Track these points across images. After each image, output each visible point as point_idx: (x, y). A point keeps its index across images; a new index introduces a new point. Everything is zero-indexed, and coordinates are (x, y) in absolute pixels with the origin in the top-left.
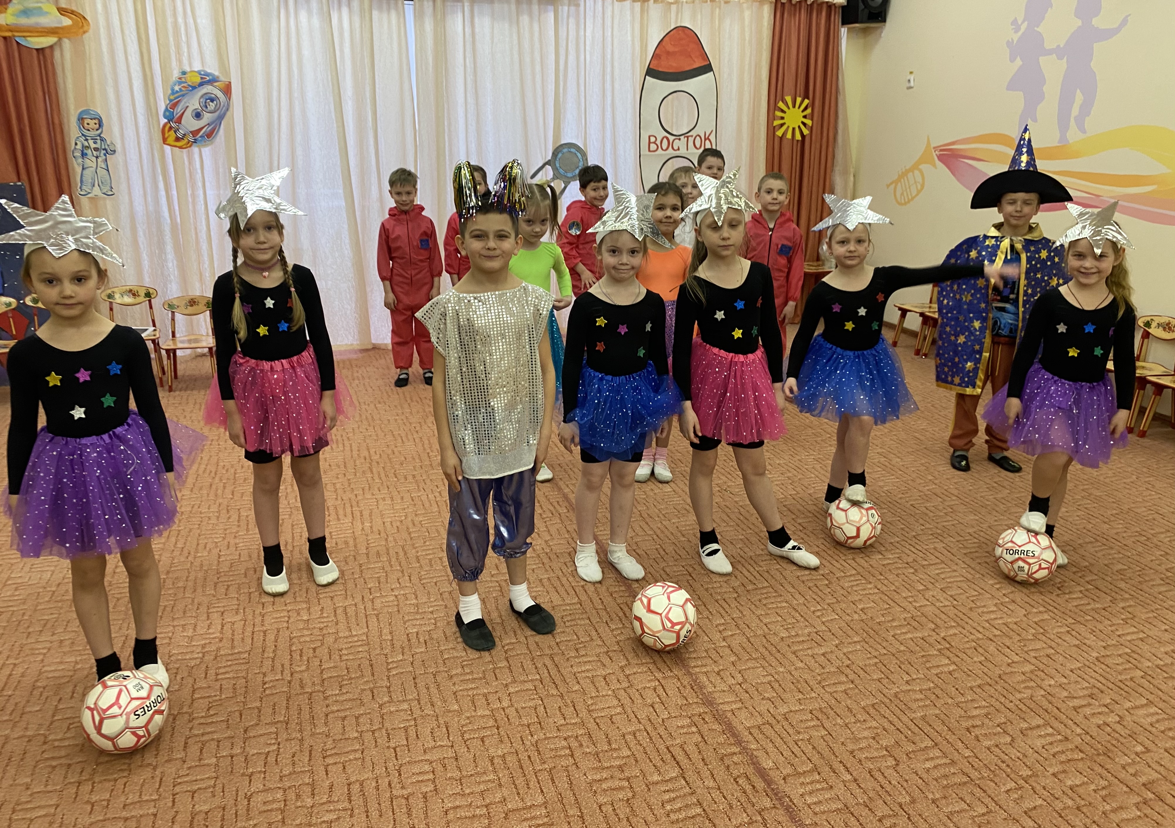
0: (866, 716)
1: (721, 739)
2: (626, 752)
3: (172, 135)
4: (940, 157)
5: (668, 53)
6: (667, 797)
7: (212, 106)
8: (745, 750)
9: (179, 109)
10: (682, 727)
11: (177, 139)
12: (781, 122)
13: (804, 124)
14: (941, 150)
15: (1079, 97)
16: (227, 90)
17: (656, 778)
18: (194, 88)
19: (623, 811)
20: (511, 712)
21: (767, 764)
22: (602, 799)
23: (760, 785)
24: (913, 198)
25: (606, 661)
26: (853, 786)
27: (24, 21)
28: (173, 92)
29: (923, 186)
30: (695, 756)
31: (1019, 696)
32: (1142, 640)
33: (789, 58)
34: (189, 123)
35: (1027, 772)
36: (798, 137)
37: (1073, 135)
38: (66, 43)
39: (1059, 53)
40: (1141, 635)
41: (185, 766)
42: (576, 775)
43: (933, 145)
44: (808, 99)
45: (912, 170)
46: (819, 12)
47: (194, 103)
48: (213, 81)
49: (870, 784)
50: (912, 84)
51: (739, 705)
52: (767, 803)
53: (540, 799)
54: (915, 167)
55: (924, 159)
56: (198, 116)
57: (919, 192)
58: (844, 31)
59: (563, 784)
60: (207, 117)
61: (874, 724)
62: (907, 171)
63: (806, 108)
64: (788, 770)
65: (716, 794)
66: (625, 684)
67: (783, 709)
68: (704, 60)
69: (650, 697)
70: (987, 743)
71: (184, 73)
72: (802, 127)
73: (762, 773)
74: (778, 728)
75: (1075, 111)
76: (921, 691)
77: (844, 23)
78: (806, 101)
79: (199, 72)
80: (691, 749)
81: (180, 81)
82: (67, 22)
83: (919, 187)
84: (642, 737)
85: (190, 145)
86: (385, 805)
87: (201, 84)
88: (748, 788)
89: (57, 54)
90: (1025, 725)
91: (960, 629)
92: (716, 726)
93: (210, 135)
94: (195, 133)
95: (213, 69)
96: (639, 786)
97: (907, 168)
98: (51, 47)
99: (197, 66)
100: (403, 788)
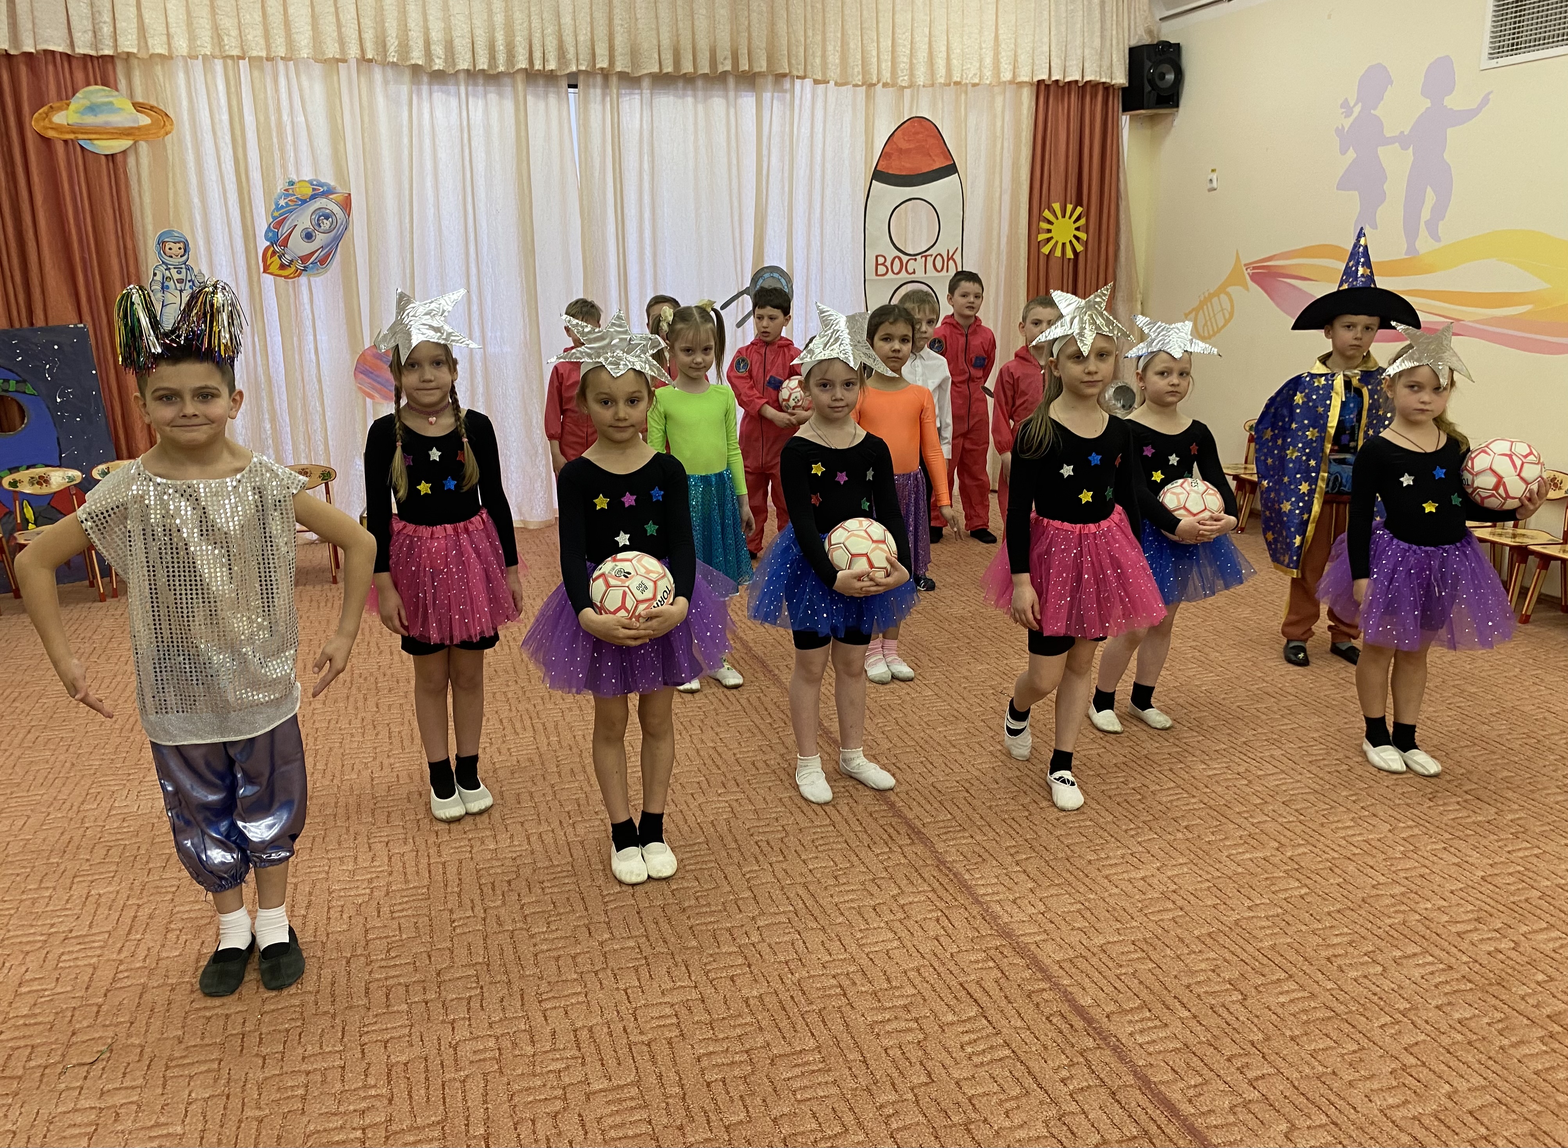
0: (1201, 947)
1: (1027, 974)
2: (911, 991)
3: (276, 262)
4: (1254, 278)
5: (900, 151)
6: (966, 1038)
7: (326, 224)
8: (1056, 986)
9: (285, 229)
10: (977, 962)
11: (283, 267)
12: (1049, 235)
13: (1077, 238)
14: (1254, 268)
15: (1430, 197)
16: (346, 204)
17: (950, 1017)
18: (304, 202)
19: (915, 1054)
20: (764, 948)
21: (1086, 1001)
22: (887, 1042)
23: (1079, 1024)
24: (1219, 330)
25: (874, 890)
26: (1193, 1023)
27: (90, 120)
28: (278, 208)
29: (1231, 314)
30: (995, 992)
31: (1389, 921)
32: (1537, 856)
33: (1056, 154)
34: (298, 246)
35: (1403, 1005)
36: (1070, 254)
37: (1424, 244)
38: (143, 146)
39: (1403, 141)
40: (1536, 851)
41: (371, 1013)
42: (852, 1016)
43: (1243, 262)
44: (1081, 206)
45: (1216, 294)
46: (1094, 97)
47: (304, 220)
48: (328, 192)
49: (1212, 1021)
50: (1215, 184)
51: (1045, 936)
52: (1091, 1043)
53: (812, 1043)
54: (1222, 289)
55: (1234, 279)
56: (309, 236)
57: (1227, 322)
58: (1125, 119)
59: (837, 1027)
60: (320, 239)
61: (1212, 955)
62: (1211, 296)
63: (1078, 219)
64: (1111, 1007)
65: (1025, 1034)
66: (900, 915)
67: (1099, 940)
68: (946, 158)
69: (933, 929)
70: (1354, 974)
71: (292, 183)
72: (1075, 242)
73: (1080, 1011)
74: (1094, 961)
75: (1426, 214)
76: (1267, 918)
77: (1125, 110)
78: (1079, 210)
79: (311, 182)
80: (989, 985)
81: (287, 193)
82: (144, 120)
83: (1227, 316)
84: (927, 972)
85: (298, 273)
86: (623, 1052)
87: (313, 197)
88: (1065, 1027)
89: (131, 161)
90: (1398, 954)
91: (1311, 848)
92: (1018, 960)
93: (324, 261)
94: (304, 259)
95: (328, 178)
96: (931, 1027)
97: (1212, 291)
98: (124, 152)
99: (307, 175)
100: (641, 1033)
